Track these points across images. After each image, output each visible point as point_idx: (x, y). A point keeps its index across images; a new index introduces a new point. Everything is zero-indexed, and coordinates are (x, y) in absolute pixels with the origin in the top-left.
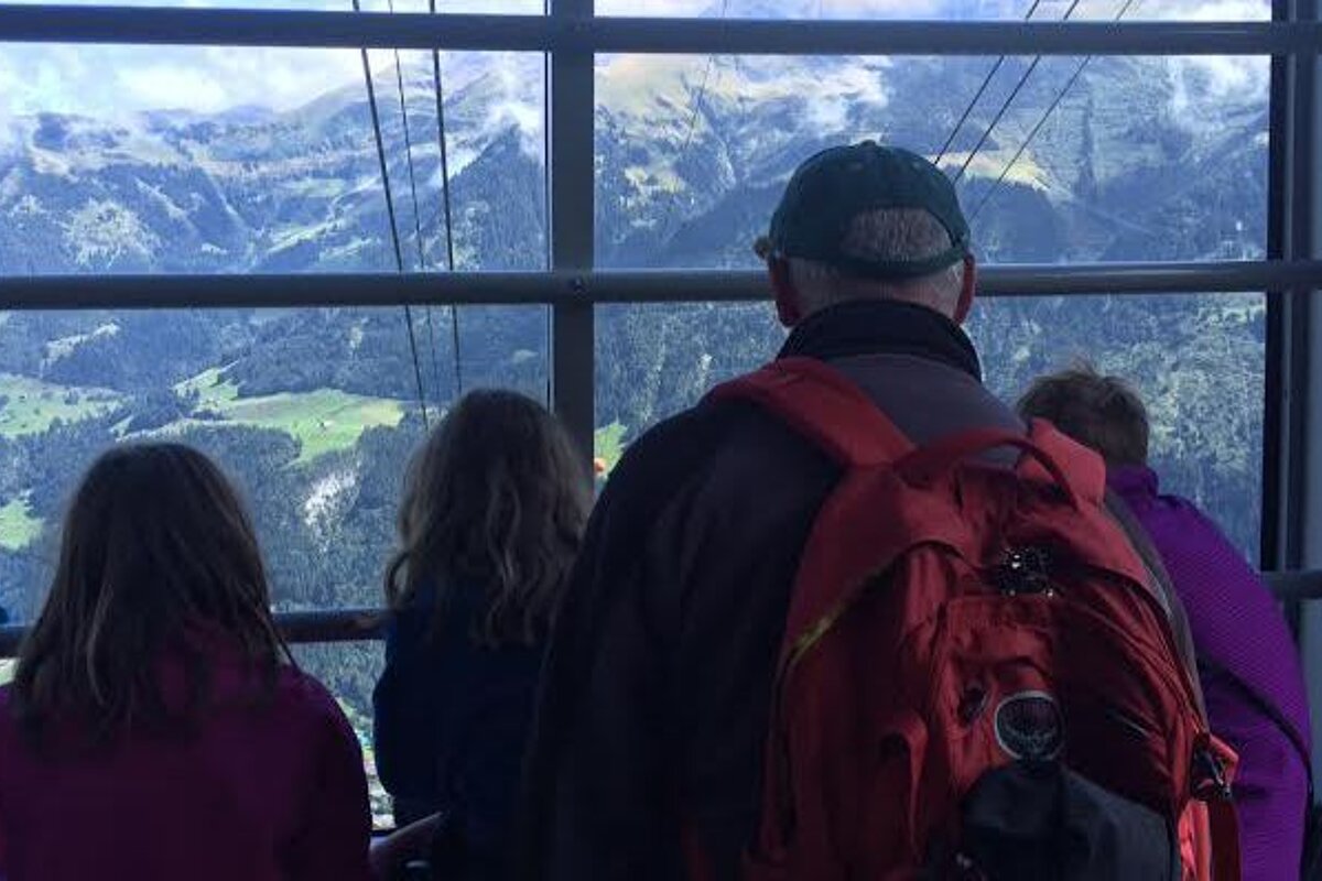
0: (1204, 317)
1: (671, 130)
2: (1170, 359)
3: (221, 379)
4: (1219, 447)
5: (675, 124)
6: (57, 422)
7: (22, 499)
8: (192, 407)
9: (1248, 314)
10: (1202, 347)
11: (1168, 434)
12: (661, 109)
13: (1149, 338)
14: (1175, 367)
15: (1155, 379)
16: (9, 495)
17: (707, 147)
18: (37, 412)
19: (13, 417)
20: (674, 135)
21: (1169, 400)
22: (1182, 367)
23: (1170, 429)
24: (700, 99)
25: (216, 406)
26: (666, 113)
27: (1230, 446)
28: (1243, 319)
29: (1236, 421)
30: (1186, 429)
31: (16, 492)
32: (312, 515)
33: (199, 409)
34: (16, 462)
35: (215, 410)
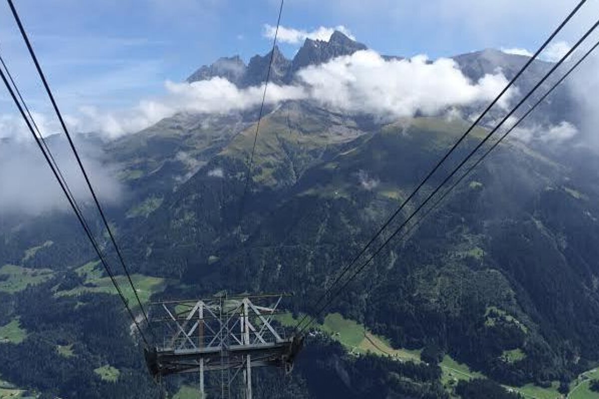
0: (449, 256)
1: (271, 157)
2: (437, 272)
3: (95, 268)
4: (451, 308)
5: (273, 155)
6: (29, 285)
7: (16, 320)
8: (84, 281)
9: (463, 255)
10: (449, 268)
11: (435, 302)
12: (268, 149)
13: (431, 263)
14: (439, 276)
15: (432, 280)
16: (12, 318)
17: (285, 164)
18: (21, 281)
19: (12, 284)
20: (271, 160)
21: (436, 288)
22: (442, 275)
23: (436, 300)
24: (283, 144)
25: (94, 280)
26: (269, 150)
27: (455, 307)
28: (462, 257)
29: (458, 297)
30: (441, 300)
31: (14, 316)
32: (132, 331)
33: (87, 282)
34: (13, 303)
35: (94, 283)
